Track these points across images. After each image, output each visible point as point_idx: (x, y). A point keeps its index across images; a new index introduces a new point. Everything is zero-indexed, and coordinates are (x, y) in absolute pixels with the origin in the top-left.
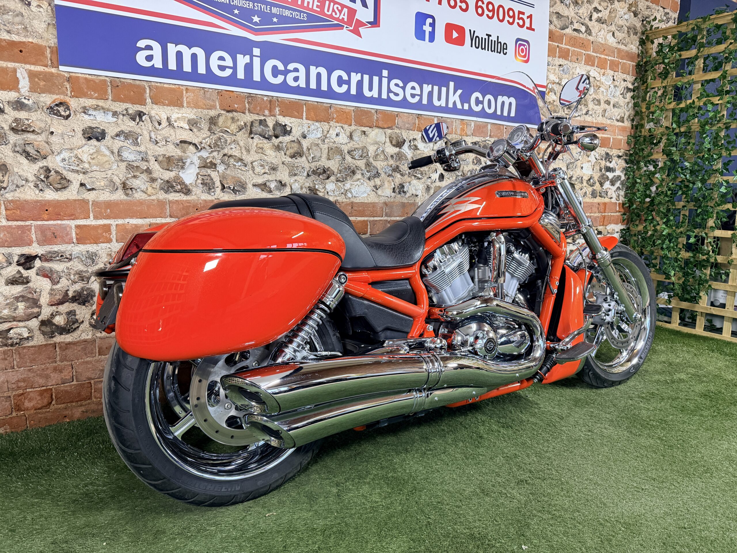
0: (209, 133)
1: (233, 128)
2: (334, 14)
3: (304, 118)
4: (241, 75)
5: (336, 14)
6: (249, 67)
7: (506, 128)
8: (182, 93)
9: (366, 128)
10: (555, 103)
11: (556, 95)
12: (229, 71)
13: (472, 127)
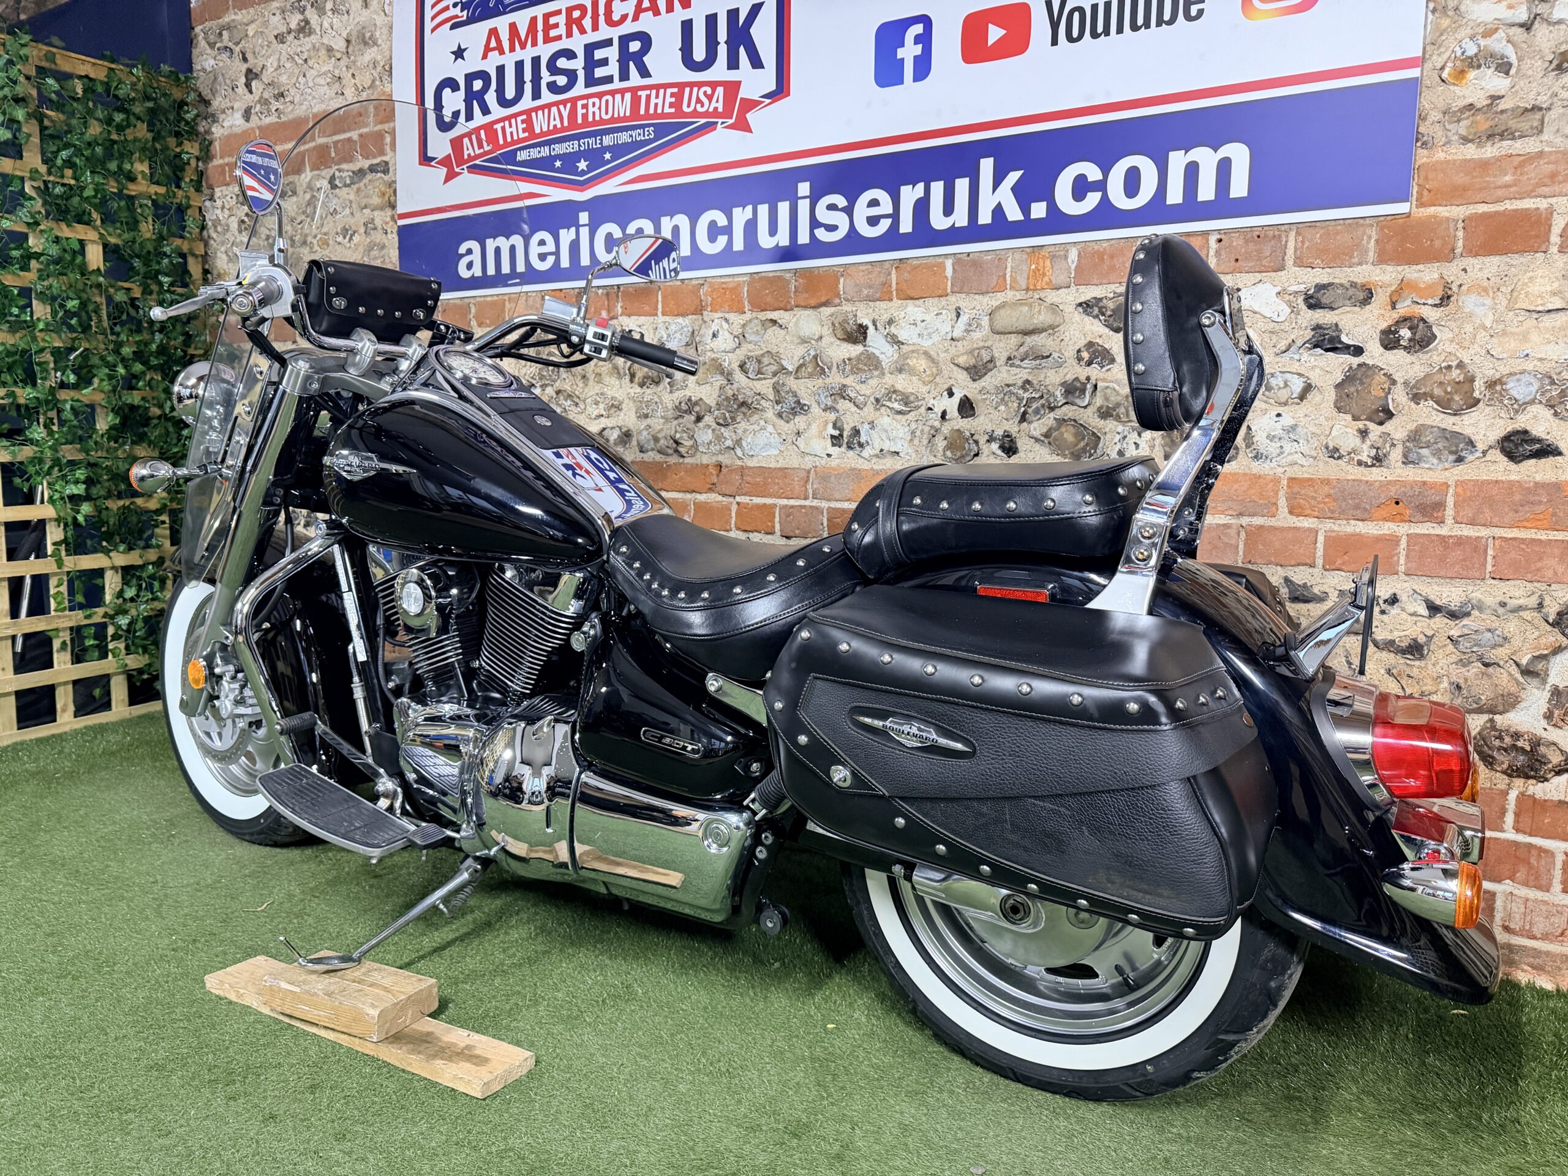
2: (699, 109)
3: (659, 313)
4: (565, 263)
5: (703, 105)
6: (575, 246)
7: (1220, 241)
8: (504, 305)
9: (777, 312)
10: (1503, 105)
11: (1507, 73)
12: (551, 260)
13: (1070, 260)
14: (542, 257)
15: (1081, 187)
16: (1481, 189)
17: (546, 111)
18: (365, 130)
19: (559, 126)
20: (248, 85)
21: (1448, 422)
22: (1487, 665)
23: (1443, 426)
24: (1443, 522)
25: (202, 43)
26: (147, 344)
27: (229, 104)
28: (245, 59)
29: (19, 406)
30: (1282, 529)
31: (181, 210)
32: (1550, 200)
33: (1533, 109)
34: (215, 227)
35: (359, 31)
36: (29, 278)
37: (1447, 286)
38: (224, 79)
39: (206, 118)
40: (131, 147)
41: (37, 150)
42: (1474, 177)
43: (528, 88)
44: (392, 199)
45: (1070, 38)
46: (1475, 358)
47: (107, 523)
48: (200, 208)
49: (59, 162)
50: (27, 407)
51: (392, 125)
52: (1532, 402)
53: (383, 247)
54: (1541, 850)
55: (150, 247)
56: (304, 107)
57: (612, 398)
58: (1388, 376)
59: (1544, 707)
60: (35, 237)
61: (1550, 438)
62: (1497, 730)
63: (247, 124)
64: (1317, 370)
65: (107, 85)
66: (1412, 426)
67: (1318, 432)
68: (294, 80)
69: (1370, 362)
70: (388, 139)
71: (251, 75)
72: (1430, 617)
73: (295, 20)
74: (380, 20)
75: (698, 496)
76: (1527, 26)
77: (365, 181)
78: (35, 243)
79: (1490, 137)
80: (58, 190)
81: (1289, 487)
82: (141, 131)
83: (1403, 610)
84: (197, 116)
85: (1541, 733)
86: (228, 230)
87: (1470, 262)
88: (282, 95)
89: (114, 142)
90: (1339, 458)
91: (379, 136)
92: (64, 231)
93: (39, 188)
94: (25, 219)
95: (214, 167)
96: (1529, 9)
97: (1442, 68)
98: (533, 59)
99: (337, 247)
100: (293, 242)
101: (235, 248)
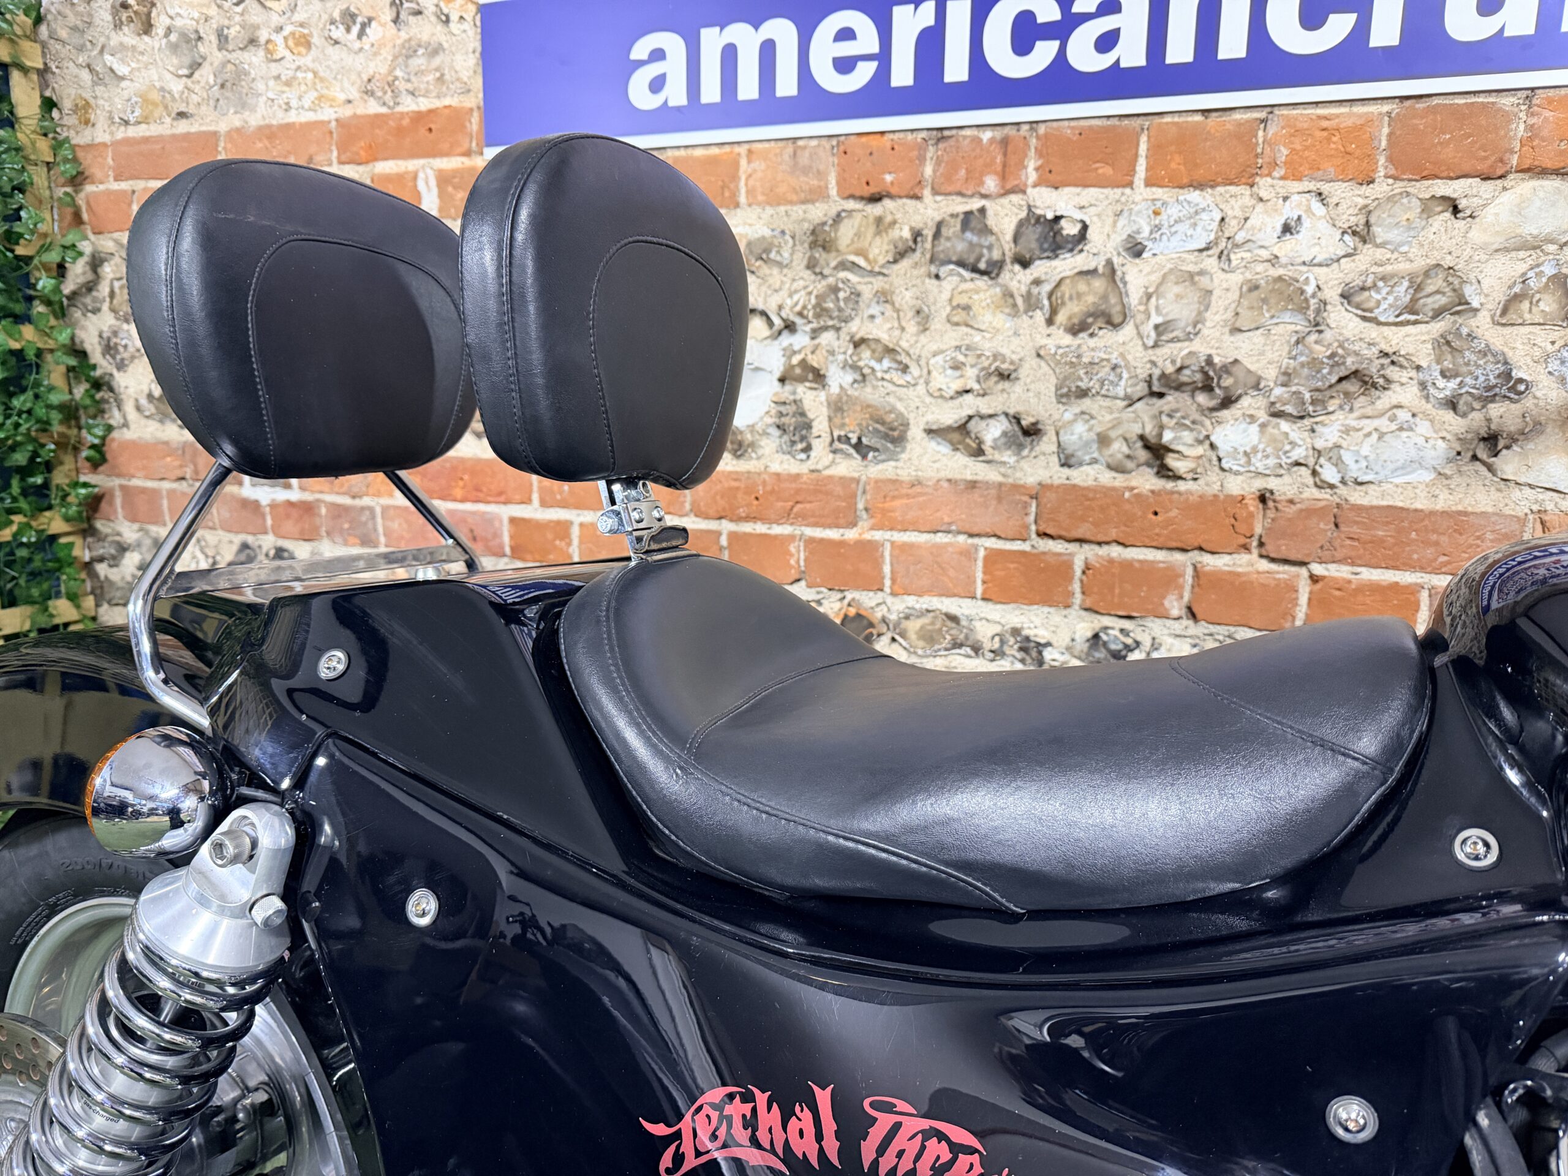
0: (807, 274)
3: (1138, 181)
6: (930, 43)
8: (736, 165)
9: (1462, 182)
12: (865, 72)
14: (844, 65)
57: (995, 357)
75: (1207, 560)
86: (90, 24)
99: (330, 50)
100: (222, 39)
101: (108, 58)
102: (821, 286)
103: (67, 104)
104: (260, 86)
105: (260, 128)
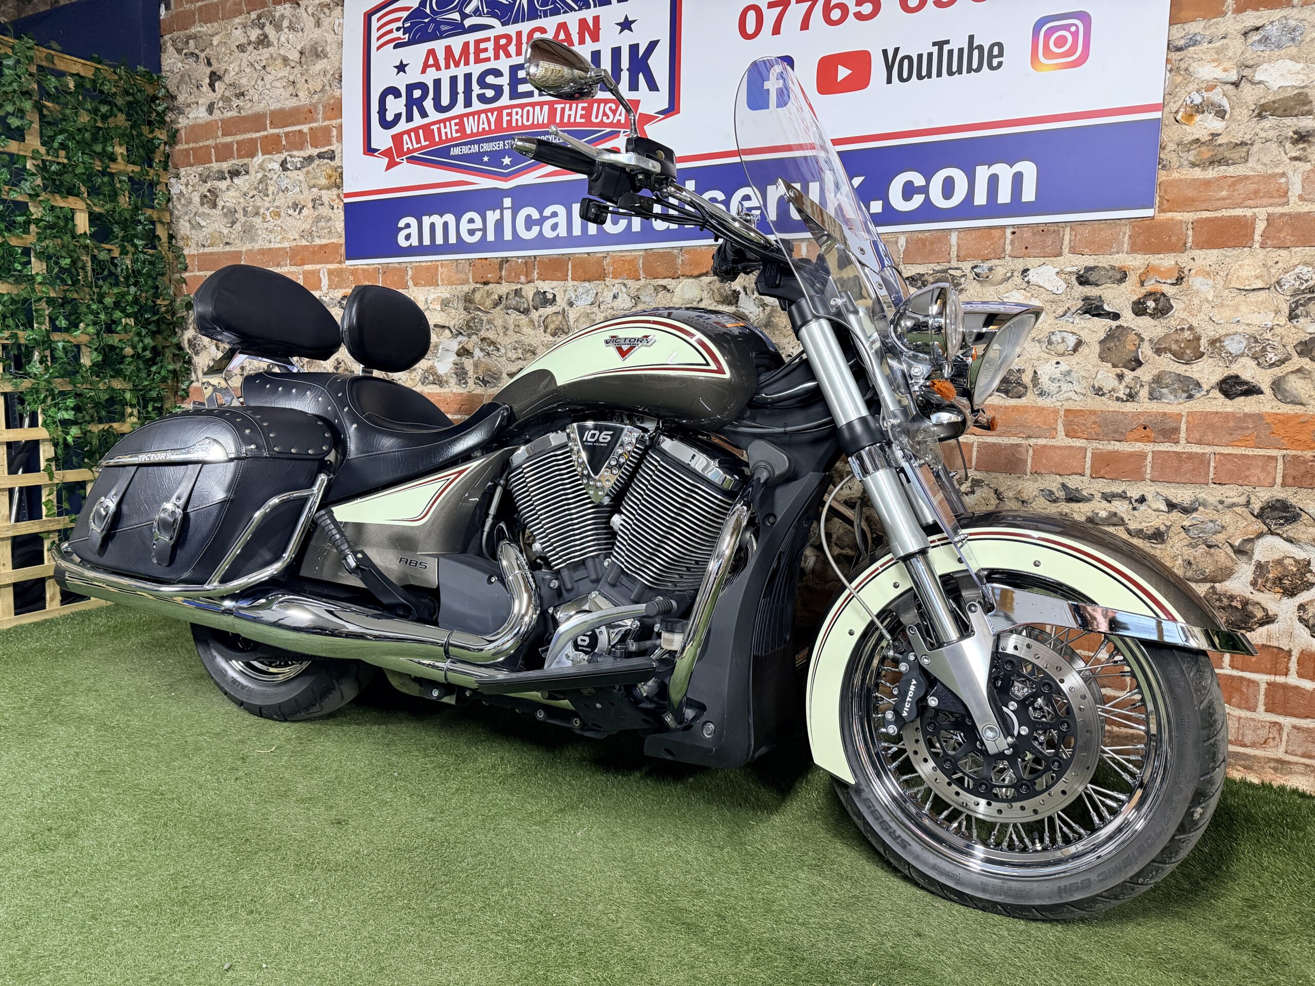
0: (464, 312)
1: (488, 303)
2: (605, 119)
3: (569, 279)
4: (491, 237)
5: (608, 118)
6: (499, 225)
7: (1014, 233)
9: (667, 280)
10: (1220, 140)
11: (1223, 118)
12: (478, 235)
13: (899, 245)
14: (471, 232)
15: (909, 191)
16: (1205, 201)
17: (476, 117)
18: (314, 125)
19: (487, 129)
20: (212, 85)
21: (1181, 369)
22: (1210, 547)
23: (1178, 372)
24: (1178, 442)
25: (171, 49)
26: (123, 295)
27: (193, 100)
28: (209, 64)
29: (19, 346)
30: (1060, 448)
31: (152, 185)
32: (1253, 210)
33: (1241, 144)
34: (179, 199)
35: (312, 46)
36: (30, 239)
37: (1181, 270)
38: (190, 79)
39: (172, 110)
40: (113, 133)
41: (37, 134)
42: (1200, 192)
43: (461, 98)
44: (338, 181)
45: (901, 79)
46: (1201, 323)
47: (91, 444)
48: (167, 184)
49: (56, 145)
50: (26, 346)
51: (339, 121)
52: (1242, 355)
53: (330, 219)
54: (1250, 681)
55: (127, 215)
56: (262, 105)
57: (528, 344)
58: (1137, 335)
59: (1250, 576)
60: (35, 207)
61: (1254, 382)
62: (1217, 594)
63: (210, 117)
64: (1086, 330)
65: (94, 81)
66: (1155, 372)
67: (1087, 376)
68: (253, 83)
69: (1125, 325)
70: (334, 132)
71: (214, 77)
72: (1169, 512)
73: (254, 34)
74: (330, 37)
76: (1236, 84)
77: (314, 165)
78: (36, 211)
79: (1212, 163)
80: (53, 168)
81: (1065, 416)
82: (121, 119)
83: (1149, 507)
84: (167, 108)
85: (1248, 595)
86: (190, 203)
87: (1198, 252)
88: (243, 94)
89: (100, 128)
90: (1103, 395)
91: (327, 130)
92: (59, 202)
93: (38, 166)
94: (28, 191)
95: (179, 150)
96: (1238, 72)
97: (1177, 112)
98: (465, 75)
99: (288, 218)
100: (245, 212)
101: (197, 218)
102: (469, 317)
103: (179, 237)
104: (260, 232)
105: (259, 250)
